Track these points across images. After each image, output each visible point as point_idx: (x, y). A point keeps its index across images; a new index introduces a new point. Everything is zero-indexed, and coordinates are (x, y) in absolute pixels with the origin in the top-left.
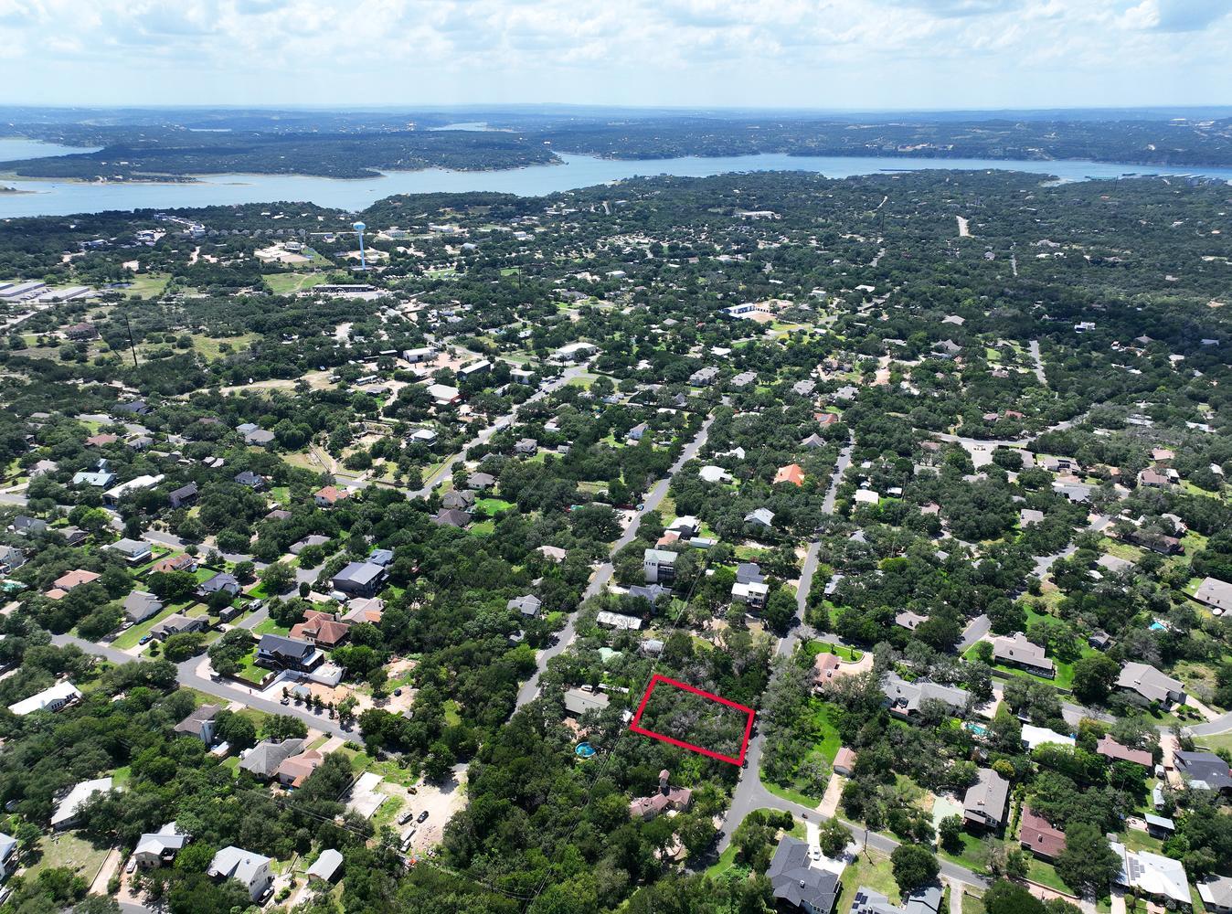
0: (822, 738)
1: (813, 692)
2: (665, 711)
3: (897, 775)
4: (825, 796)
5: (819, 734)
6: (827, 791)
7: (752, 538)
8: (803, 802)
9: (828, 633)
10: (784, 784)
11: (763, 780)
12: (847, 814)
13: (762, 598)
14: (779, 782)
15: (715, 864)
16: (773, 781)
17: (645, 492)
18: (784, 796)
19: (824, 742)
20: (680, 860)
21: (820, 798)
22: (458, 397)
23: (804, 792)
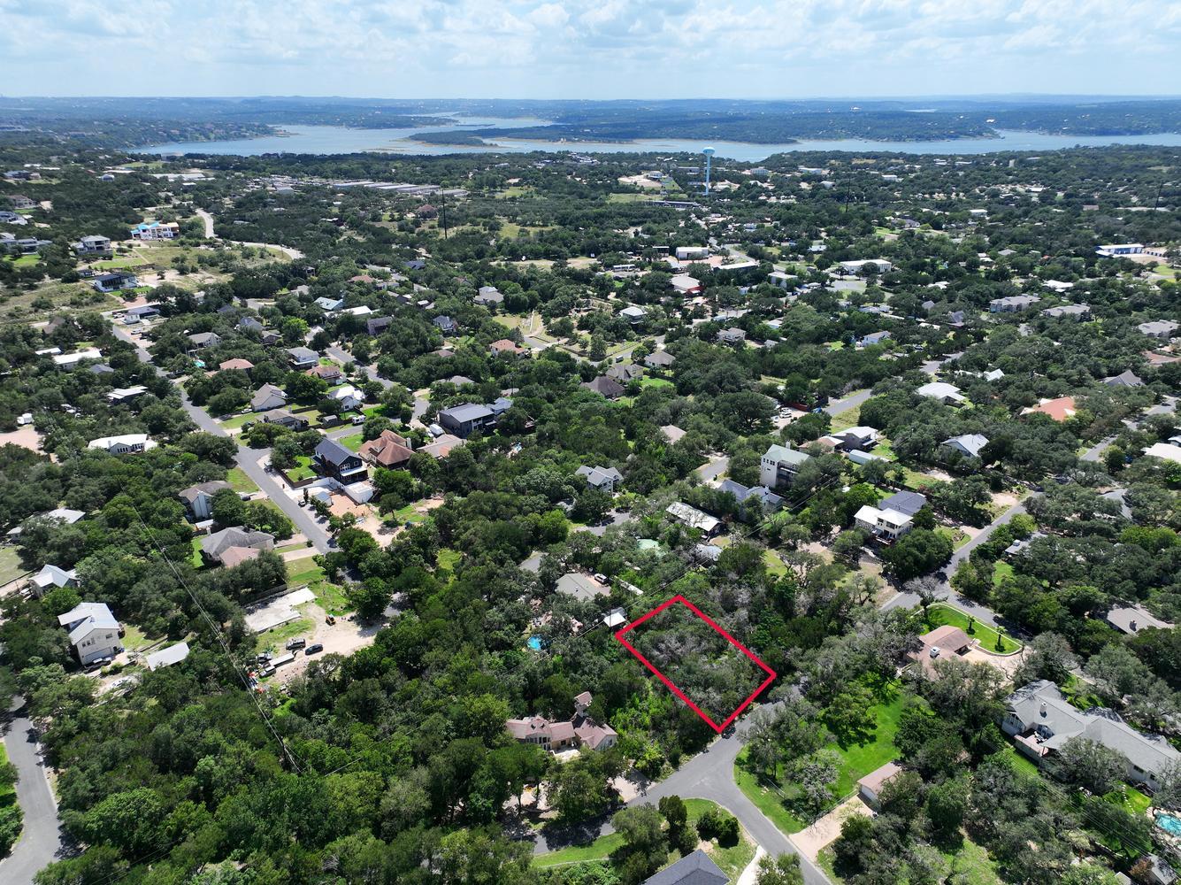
0: (872, 739)
1: (899, 673)
2: (661, 627)
3: (967, 841)
4: (818, 823)
5: (870, 732)
6: (826, 818)
7: (943, 468)
8: (777, 818)
9: (982, 604)
10: (766, 780)
11: (739, 762)
12: (835, 863)
13: (895, 532)
14: (759, 775)
15: (582, 846)
16: (752, 770)
17: (837, 396)
18: (754, 797)
19: (871, 747)
20: (543, 820)
21: (808, 823)
22: (697, 289)
23: (788, 804)
